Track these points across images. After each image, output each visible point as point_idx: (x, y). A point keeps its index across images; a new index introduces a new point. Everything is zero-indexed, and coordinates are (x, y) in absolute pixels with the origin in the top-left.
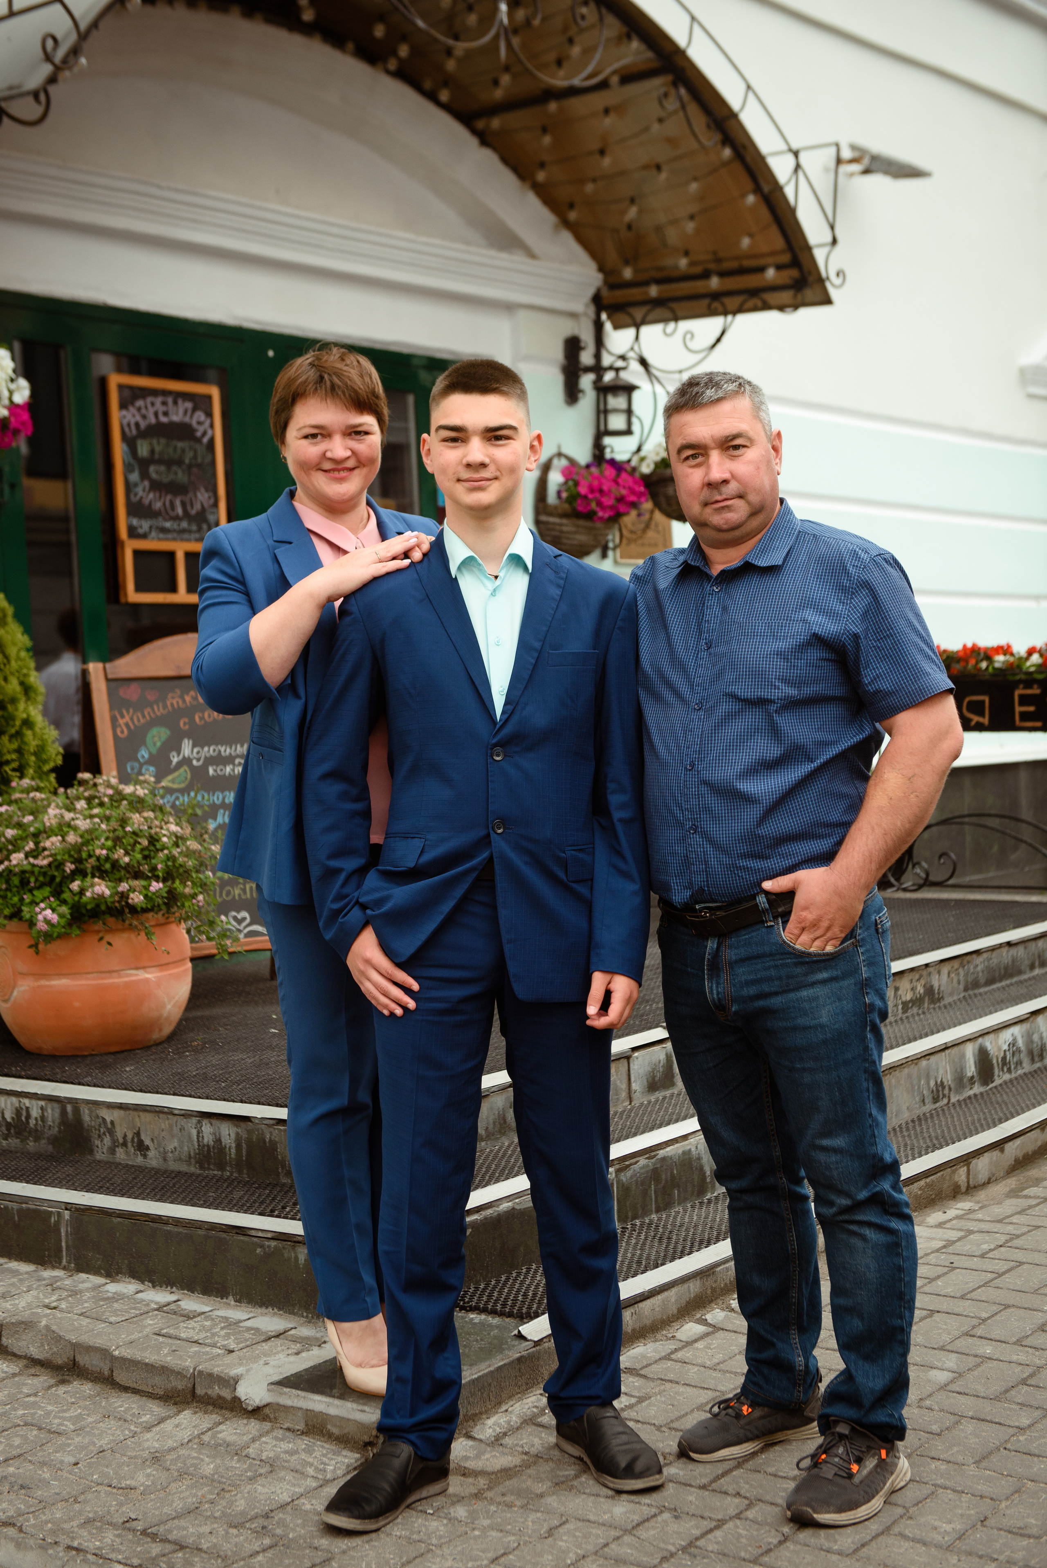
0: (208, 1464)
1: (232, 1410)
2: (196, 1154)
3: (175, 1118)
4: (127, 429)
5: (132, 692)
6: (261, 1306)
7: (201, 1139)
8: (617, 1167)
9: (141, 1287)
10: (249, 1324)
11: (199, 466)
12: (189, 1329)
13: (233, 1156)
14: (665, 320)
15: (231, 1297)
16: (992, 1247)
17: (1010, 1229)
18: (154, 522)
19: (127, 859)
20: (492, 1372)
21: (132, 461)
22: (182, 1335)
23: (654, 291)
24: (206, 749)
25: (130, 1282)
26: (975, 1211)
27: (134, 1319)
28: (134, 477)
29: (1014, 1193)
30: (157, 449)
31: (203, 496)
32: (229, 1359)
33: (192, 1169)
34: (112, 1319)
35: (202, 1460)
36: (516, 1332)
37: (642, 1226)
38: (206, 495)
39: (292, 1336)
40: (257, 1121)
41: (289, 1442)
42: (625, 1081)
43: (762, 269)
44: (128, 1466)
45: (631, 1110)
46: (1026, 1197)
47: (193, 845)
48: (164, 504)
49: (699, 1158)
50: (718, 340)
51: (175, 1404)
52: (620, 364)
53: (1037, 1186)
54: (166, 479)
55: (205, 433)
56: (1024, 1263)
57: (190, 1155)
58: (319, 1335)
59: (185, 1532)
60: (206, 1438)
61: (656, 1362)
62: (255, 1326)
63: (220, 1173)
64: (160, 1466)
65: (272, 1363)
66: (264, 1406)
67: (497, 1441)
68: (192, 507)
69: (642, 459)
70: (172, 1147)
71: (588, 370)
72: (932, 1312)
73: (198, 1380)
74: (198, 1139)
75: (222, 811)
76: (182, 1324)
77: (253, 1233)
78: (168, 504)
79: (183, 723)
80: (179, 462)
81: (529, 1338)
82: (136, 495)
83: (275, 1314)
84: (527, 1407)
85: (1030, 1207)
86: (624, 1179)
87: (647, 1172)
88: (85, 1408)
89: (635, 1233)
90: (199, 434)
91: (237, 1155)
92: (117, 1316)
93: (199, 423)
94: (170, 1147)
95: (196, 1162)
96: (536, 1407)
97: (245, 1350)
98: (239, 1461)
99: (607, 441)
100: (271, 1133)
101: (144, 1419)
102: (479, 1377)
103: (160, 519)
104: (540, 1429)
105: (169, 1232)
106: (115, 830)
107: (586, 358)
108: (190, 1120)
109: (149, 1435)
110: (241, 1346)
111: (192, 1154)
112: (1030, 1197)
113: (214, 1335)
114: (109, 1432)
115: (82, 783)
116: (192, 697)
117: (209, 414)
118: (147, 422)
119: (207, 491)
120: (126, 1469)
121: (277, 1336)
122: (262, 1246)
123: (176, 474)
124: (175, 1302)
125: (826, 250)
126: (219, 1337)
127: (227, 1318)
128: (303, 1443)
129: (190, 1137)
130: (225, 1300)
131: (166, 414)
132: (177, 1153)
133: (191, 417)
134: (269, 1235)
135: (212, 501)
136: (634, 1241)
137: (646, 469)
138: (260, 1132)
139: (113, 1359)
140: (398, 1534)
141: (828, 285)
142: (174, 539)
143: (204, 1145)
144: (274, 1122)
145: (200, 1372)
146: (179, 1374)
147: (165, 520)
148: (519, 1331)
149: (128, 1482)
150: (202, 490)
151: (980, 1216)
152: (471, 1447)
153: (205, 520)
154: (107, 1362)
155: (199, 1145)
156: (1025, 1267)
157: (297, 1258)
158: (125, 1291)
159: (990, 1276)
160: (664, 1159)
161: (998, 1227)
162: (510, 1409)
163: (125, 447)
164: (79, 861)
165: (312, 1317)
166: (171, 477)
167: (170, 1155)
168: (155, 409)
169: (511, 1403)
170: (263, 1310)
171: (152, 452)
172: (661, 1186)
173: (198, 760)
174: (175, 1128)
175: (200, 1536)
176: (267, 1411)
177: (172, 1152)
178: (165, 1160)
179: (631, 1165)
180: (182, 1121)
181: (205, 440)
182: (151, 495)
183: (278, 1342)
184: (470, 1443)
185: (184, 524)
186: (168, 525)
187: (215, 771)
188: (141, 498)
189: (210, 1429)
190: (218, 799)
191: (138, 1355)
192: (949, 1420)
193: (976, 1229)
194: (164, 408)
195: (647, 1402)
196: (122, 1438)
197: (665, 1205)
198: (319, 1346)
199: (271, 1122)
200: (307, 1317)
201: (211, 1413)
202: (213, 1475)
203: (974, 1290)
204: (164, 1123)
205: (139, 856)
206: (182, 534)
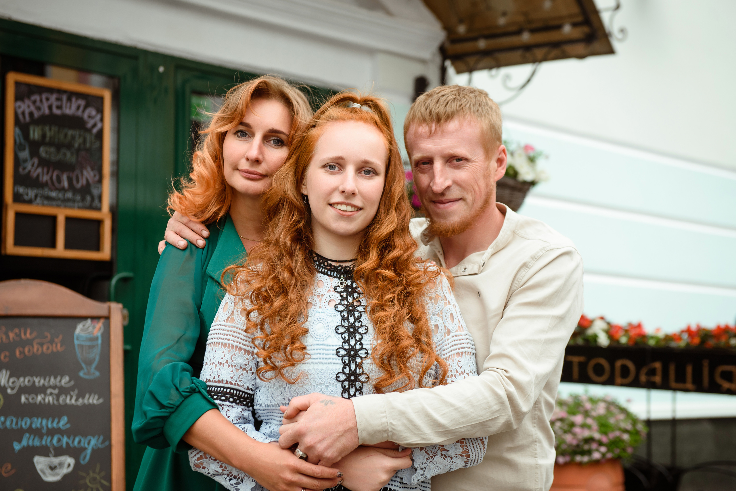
4: (21, 117)
11: (88, 150)
14: (490, 68)
18: (40, 192)
21: (22, 141)
23: (482, 44)
24: (22, 379)
28: (25, 154)
30: (48, 134)
31: (88, 174)
38: (92, 174)
43: (558, 27)
48: (51, 178)
54: (55, 158)
55: (95, 125)
68: (78, 182)
75: (27, 435)
78: (54, 177)
79: (3, 356)
80: (69, 146)
82: (24, 169)
90: (89, 125)
93: (89, 117)
103: (46, 189)
116: (16, 334)
117: (100, 110)
118: (41, 113)
119: (93, 169)
123: (65, 154)
125: (611, 13)
131: (59, 107)
133: (84, 111)
135: (97, 178)
141: (611, 39)
142: (58, 206)
147: (51, 190)
150: (89, 169)
153: (89, 193)
163: (18, 130)
166: (60, 157)
168: (50, 102)
171: (44, 136)
173: (12, 389)
181: (95, 130)
182: (39, 170)
185: (69, 195)
186: (53, 194)
187: (27, 399)
188: (30, 171)
190: (26, 424)
194: (59, 103)
206: (65, 202)
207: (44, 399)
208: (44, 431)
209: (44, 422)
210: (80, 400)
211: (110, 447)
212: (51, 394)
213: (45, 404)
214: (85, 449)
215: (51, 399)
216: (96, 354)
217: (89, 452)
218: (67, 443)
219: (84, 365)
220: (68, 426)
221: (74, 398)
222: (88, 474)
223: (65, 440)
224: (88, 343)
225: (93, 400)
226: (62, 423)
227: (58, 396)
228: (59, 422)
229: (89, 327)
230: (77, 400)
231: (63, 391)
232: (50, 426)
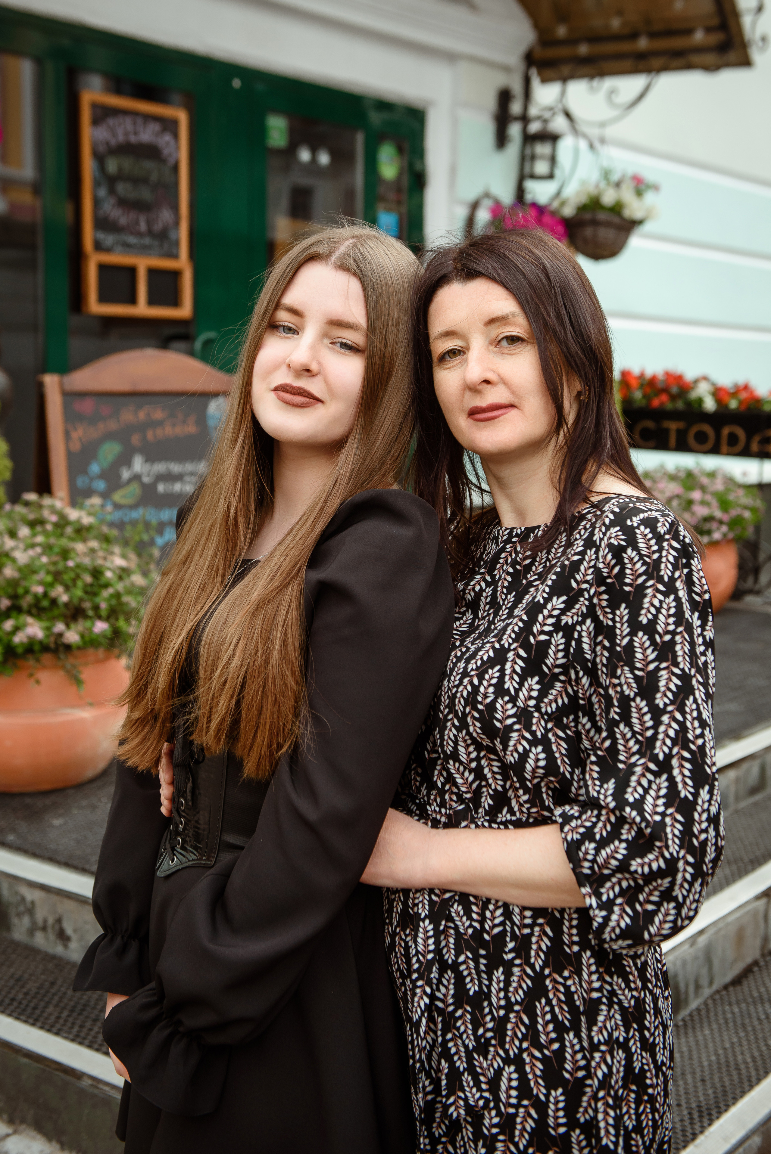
4: (96, 146)
5: (87, 406)
11: (163, 186)
14: (591, 77)
18: (118, 237)
19: (64, 598)
21: (100, 177)
23: (583, 49)
24: (157, 465)
28: (103, 192)
30: (126, 167)
31: (165, 216)
38: (169, 214)
43: (689, 32)
47: (138, 579)
48: (129, 220)
50: (641, 97)
52: (547, 115)
54: (132, 197)
55: (171, 155)
68: (156, 224)
69: (563, 204)
71: (516, 119)
78: (132, 220)
79: (135, 440)
80: (145, 181)
82: (103, 210)
90: (164, 155)
93: (165, 144)
99: (530, 185)
103: (124, 234)
106: (55, 563)
107: (516, 108)
115: (27, 504)
116: (145, 413)
117: (176, 136)
119: (169, 209)
123: (142, 192)
125: (752, 16)
133: (159, 138)
135: (174, 219)
137: (568, 211)
141: (751, 48)
142: (138, 254)
147: (129, 235)
150: (165, 208)
153: (167, 237)
163: (95, 163)
164: (14, 597)
166: (138, 194)
168: (125, 127)
171: (120, 169)
173: (148, 476)
181: (171, 161)
182: (118, 211)
185: (147, 241)
186: (132, 240)
187: (164, 488)
188: (108, 213)
194: (134, 129)
205: (79, 592)
206: (144, 250)
207: (181, 488)
213: (182, 494)
229: (221, 405)
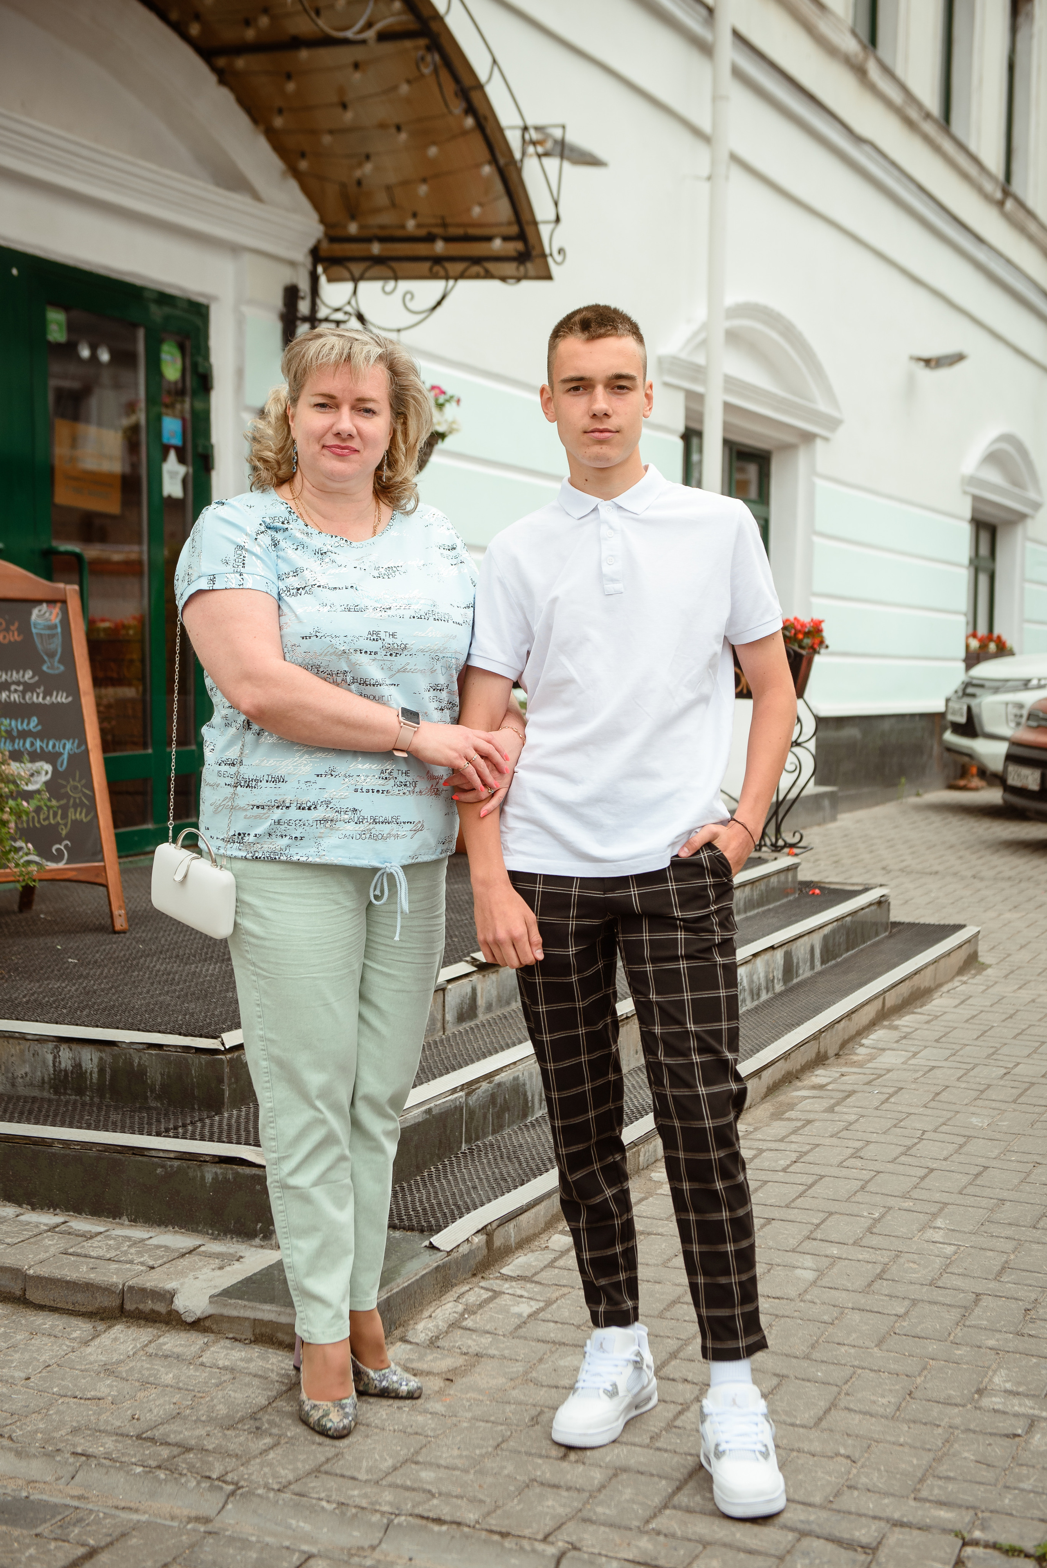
0: (167, 1374)
1: (167, 1323)
2: (50, 1079)
3: (28, 1043)
6: (159, 1225)
7: (57, 1064)
8: (466, 1091)
9: (19, 1210)
10: (154, 1241)
12: (95, 1248)
13: (95, 1081)
14: (385, 278)
15: (125, 1217)
16: (788, 1162)
17: (793, 1147)
20: (417, 1280)
22: (92, 1254)
23: (376, 249)
25: (5, 1206)
26: (752, 1132)
27: (32, 1240)
29: (777, 1115)
32: (153, 1274)
33: (46, 1094)
34: (9, 1240)
35: (158, 1370)
36: (427, 1243)
37: (485, 1145)
39: (203, 1252)
40: (124, 1046)
41: (240, 1351)
42: (441, 1012)
43: (489, 239)
44: (84, 1378)
45: (448, 1039)
46: (789, 1119)
49: (524, 1085)
50: (439, 304)
51: (102, 1319)
52: (339, 316)
53: (792, 1110)
56: (824, 1176)
57: (43, 1079)
58: (231, 1251)
59: (182, 1436)
60: (151, 1349)
61: (542, 1270)
62: (163, 1243)
63: (78, 1097)
64: (117, 1377)
65: (201, 1277)
66: (206, 1318)
67: (433, 1343)
70: (23, 1072)
71: (304, 319)
72: (769, 1221)
73: (127, 1296)
74: (54, 1065)
76: (85, 1243)
77: (153, 1153)
81: (442, 1249)
83: (176, 1232)
84: (448, 1312)
85: (799, 1128)
86: (471, 1103)
87: (487, 1096)
88: (5, 1326)
89: (483, 1154)
91: (99, 1079)
92: (12, 1237)
94: (20, 1072)
95: (50, 1088)
96: (455, 1312)
97: (167, 1266)
98: (196, 1370)
100: (140, 1058)
101: (74, 1335)
102: (409, 1285)
104: (468, 1332)
105: (54, 1154)
107: (303, 308)
108: (45, 1046)
109: (89, 1350)
110: (160, 1262)
111: (46, 1079)
112: (792, 1120)
113: (125, 1253)
114: (46, 1348)
120: (83, 1381)
121: (190, 1252)
122: (163, 1166)
124: (63, 1223)
125: (551, 226)
126: (131, 1254)
127: (129, 1238)
128: (256, 1351)
129: (44, 1062)
130: (117, 1220)
132: (28, 1079)
134: (172, 1155)
136: (485, 1161)
138: (128, 1056)
139: (26, 1277)
140: (391, 1428)
141: (550, 260)
143: (61, 1071)
144: (145, 1046)
145: (131, 1288)
146: (107, 1290)
148: (431, 1243)
149: (92, 1393)
151: (759, 1136)
152: (410, 1350)
154: (19, 1281)
155: (55, 1070)
156: (827, 1179)
157: (203, 1178)
158: (5, 1214)
159: (802, 1188)
160: (499, 1085)
161: (782, 1146)
162: (433, 1315)
165: (219, 1234)
167: (21, 1080)
169: (432, 1309)
170: (163, 1229)
172: (496, 1110)
174: (26, 1053)
175: (199, 1437)
176: (207, 1323)
177: (22, 1077)
178: (13, 1085)
179: (476, 1089)
180: (37, 1047)
183: (194, 1258)
184: (409, 1347)
189: (150, 1342)
191: (57, 1274)
192: (835, 1312)
193: (764, 1148)
195: (555, 1306)
196: (63, 1353)
197: (498, 1128)
198: (238, 1260)
199: (141, 1046)
200: (212, 1234)
201: (144, 1326)
202: (177, 1383)
203: (793, 1201)
204: (14, 1048)
207: (9, 697)
208: (15, 733)
209: (13, 723)
210: (48, 698)
211: (87, 751)
212: (16, 691)
213: (11, 703)
214: (61, 754)
215: (16, 696)
216: (56, 644)
217: (65, 756)
218: (41, 747)
219: (46, 658)
220: (39, 728)
221: (41, 696)
222: (68, 782)
223: (38, 743)
224: (47, 632)
225: (61, 698)
226: (32, 725)
227: (24, 693)
228: (28, 724)
229: (45, 613)
230: (44, 698)
231: (29, 688)
232: (20, 728)
